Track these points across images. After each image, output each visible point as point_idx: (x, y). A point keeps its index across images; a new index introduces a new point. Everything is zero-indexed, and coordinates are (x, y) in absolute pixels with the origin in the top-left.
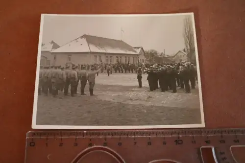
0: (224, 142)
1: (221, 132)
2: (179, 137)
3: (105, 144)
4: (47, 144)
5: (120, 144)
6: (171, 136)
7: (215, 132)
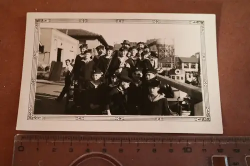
0: (238, 151)
1: (236, 140)
2: (188, 144)
3: (105, 151)
4: (38, 149)
5: (121, 151)
6: (178, 143)
7: (229, 140)
